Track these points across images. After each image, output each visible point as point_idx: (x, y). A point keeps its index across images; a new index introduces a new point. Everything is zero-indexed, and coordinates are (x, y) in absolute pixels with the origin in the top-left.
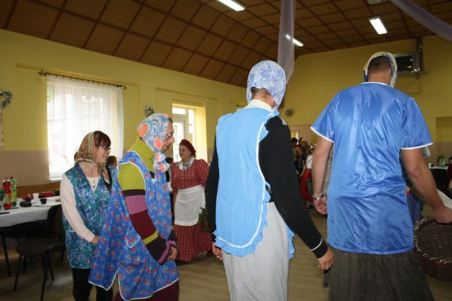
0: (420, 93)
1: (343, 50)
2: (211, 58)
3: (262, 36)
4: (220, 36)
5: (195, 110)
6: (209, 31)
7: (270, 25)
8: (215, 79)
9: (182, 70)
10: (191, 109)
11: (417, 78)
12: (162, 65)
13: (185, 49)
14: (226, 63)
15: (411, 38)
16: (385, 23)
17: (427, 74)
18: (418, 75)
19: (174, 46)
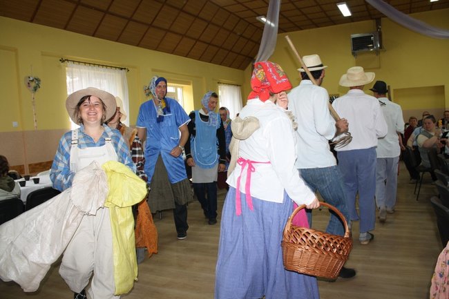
0: (380, 68)
1: (311, 30)
2: (198, 40)
3: (241, 18)
4: (205, 20)
5: (182, 87)
6: (197, 17)
7: (249, 9)
8: (199, 59)
9: (173, 52)
10: (179, 87)
11: (377, 55)
12: (157, 48)
13: (176, 33)
14: (209, 44)
15: (372, 19)
16: (350, 7)
17: (385, 51)
18: (377, 52)
19: (168, 31)
